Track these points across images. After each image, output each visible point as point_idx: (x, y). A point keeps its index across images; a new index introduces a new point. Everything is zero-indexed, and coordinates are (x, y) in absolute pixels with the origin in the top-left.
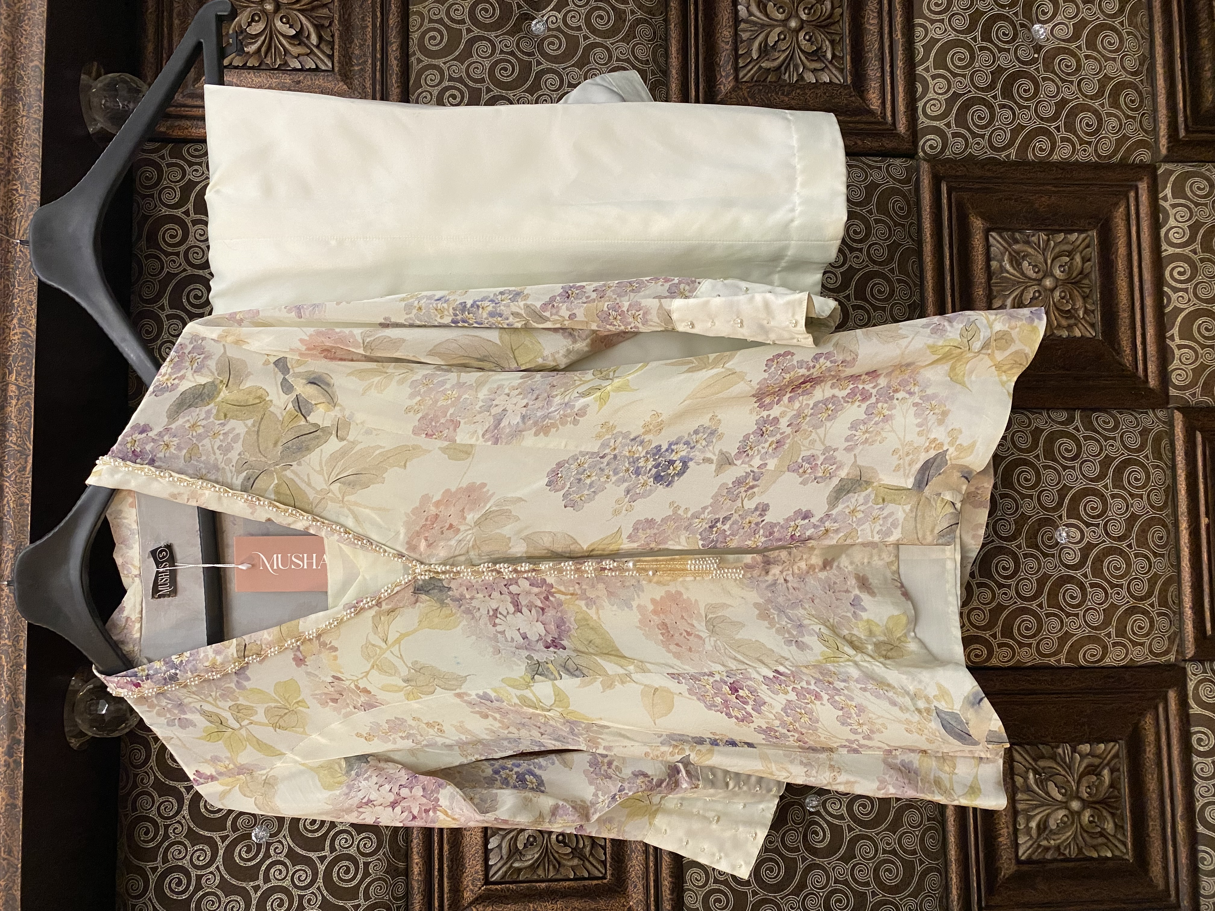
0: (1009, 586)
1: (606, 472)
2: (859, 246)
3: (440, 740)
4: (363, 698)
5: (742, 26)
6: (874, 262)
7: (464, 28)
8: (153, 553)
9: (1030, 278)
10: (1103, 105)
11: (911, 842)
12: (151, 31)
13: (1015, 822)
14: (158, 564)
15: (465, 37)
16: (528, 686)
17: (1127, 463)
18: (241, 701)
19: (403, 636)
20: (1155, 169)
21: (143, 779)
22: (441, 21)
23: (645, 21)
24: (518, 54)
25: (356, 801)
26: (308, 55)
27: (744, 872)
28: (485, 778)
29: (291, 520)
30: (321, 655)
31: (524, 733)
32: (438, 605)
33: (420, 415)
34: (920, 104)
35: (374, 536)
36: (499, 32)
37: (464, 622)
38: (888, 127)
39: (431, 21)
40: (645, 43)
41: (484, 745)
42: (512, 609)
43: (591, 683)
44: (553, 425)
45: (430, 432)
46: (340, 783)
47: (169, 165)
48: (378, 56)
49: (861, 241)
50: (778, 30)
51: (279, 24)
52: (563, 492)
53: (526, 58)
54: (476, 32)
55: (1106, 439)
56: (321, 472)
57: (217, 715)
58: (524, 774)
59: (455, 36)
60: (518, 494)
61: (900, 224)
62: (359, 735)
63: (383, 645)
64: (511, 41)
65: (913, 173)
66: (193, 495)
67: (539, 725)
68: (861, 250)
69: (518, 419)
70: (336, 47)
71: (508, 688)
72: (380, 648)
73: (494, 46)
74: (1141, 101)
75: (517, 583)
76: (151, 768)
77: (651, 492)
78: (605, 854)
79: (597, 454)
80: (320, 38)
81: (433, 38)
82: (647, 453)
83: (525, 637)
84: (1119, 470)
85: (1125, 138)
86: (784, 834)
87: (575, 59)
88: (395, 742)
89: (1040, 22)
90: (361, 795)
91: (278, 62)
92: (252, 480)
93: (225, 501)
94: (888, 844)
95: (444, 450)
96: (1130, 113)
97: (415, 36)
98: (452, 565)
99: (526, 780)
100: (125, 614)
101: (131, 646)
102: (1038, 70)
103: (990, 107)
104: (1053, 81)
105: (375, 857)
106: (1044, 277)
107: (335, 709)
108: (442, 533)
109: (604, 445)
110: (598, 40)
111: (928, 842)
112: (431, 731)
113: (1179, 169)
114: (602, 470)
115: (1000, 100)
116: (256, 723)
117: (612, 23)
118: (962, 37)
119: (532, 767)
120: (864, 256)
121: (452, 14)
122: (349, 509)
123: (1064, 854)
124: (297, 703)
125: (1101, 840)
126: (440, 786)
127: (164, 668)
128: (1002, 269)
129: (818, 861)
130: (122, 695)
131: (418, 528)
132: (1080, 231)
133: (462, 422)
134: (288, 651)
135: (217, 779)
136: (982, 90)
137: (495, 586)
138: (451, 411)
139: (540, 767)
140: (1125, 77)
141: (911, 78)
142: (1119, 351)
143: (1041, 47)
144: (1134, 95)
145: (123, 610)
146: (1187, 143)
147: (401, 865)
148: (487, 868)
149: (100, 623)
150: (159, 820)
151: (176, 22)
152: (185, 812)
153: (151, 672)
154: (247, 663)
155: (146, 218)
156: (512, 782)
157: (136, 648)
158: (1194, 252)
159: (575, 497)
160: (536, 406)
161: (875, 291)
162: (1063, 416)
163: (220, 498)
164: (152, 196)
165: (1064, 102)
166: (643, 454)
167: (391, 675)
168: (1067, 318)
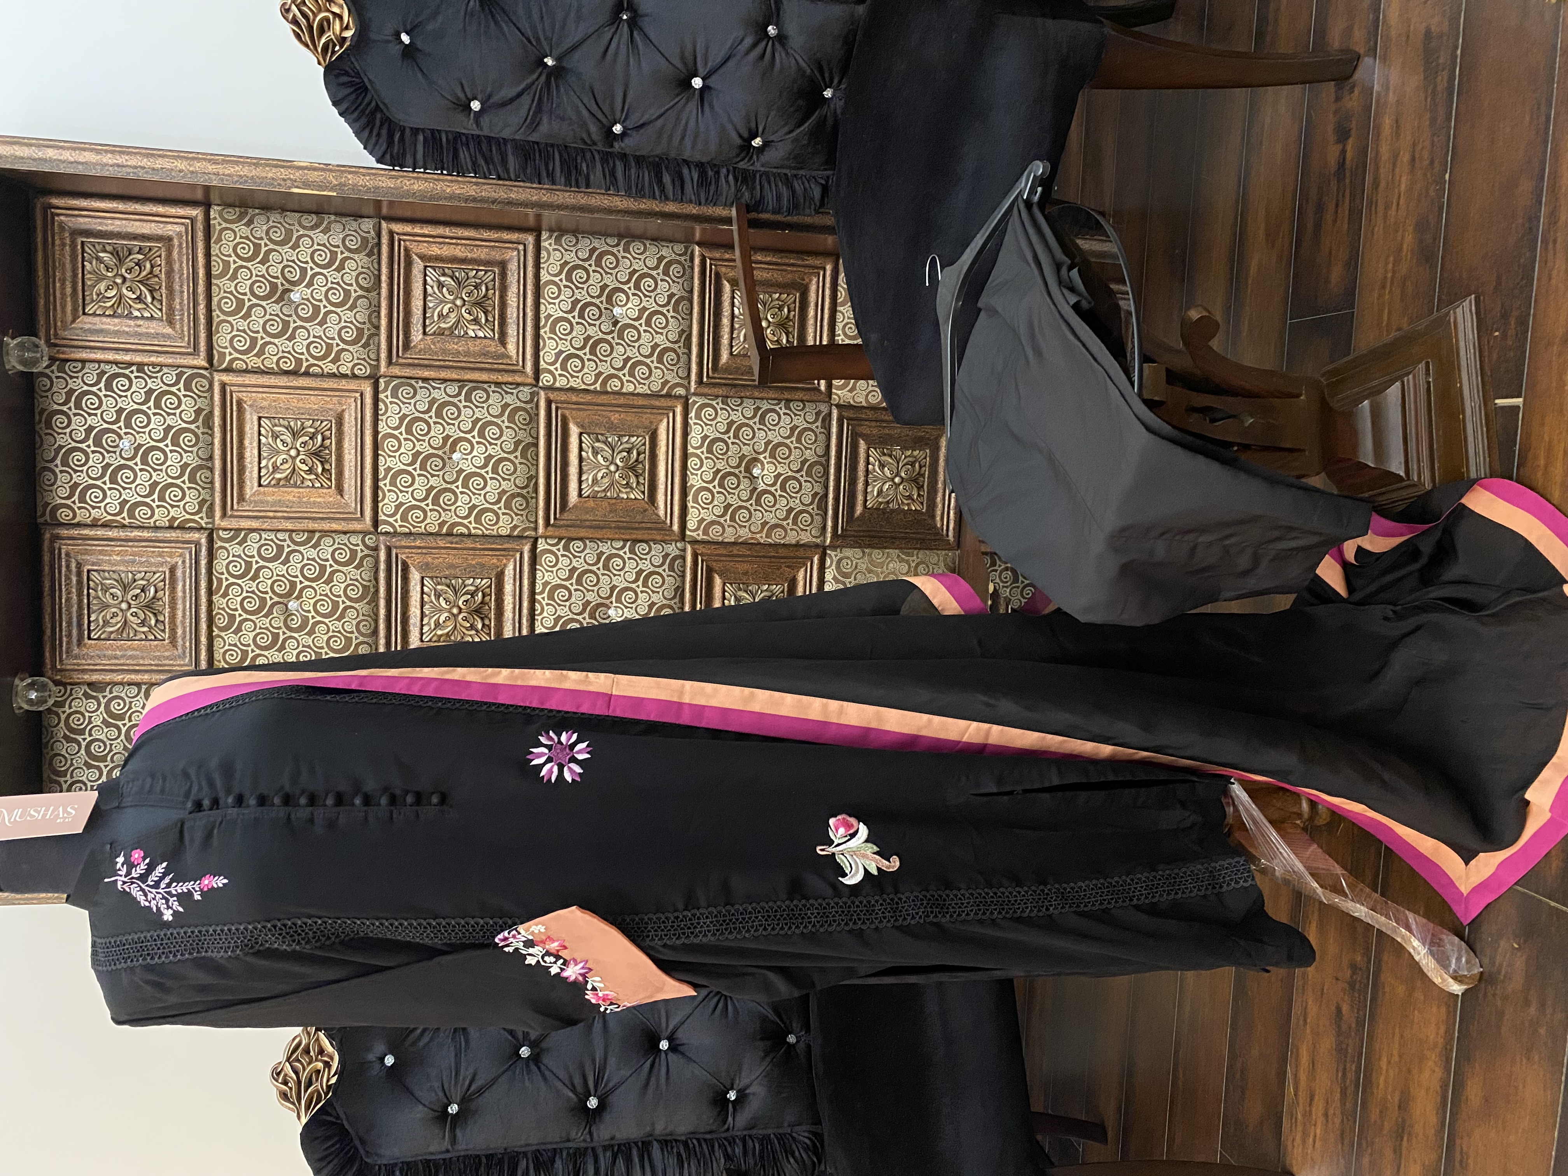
2: (495, 442)
5: (429, 298)
7: (246, 298)
17: (652, 573)
20: (687, 400)
21: (56, 734)
22: (231, 292)
23: (364, 296)
24: (282, 315)
26: (145, 309)
36: (269, 301)
39: (225, 292)
40: (364, 310)
47: (57, 377)
50: (449, 305)
51: (125, 291)
54: (255, 301)
55: (641, 559)
59: (240, 303)
61: (524, 429)
64: (277, 307)
65: (534, 397)
70: (164, 304)
73: (265, 310)
74: (679, 360)
80: (153, 298)
81: (226, 303)
84: (647, 578)
85: (667, 382)
87: (318, 320)
89: (617, 307)
96: (671, 367)
97: (215, 300)
102: (613, 338)
103: (582, 360)
104: (623, 345)
110: (333, 308)
113: (700, 401)
115: (588, 356)
118: (566, 315)
121: (238, 288)
142: (656, 510)
143: (617, 323)
146: (707, 384)
151: (58, 285)
152: (83, 752)
164: (47, 397)
165: (629, 359)
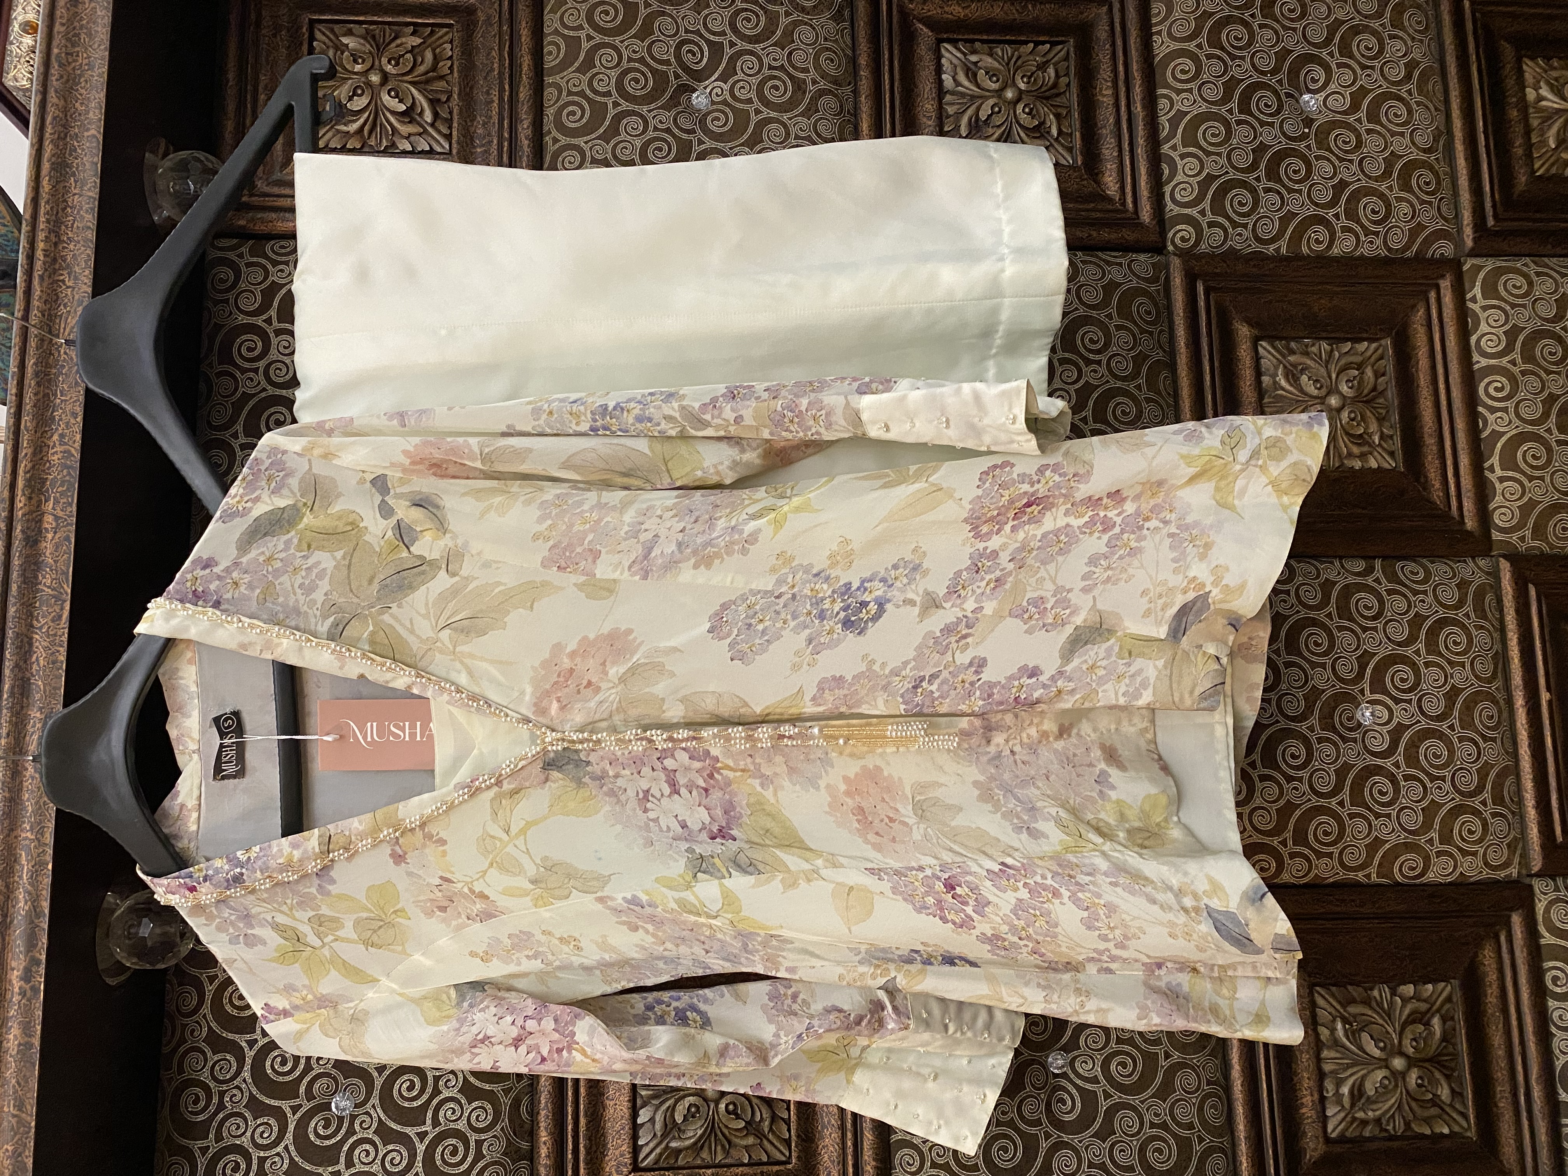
0: (1300, 779)
1: (783, 616)
2: (1097, 357)
3: (576, 960)
4: (479, 906)
5: (948, 98)
6: (1115, 377)
7: (609, 101)
8: (216, 720)
9: (1311, 396)
10: (1391, 188)
11: (1186, 1113)
12: (231, 107)
13: (1321, 1088)
14: (222, 735)
15: (611, 112)
16: (689, 887)
17: (1442, 623)
18: (325, 910)
19: (529, 825)
20: (1460, 265)
21: (193, 1031)
22: (582, 94)
23: (830, 92)
24: (676, 131)
25: (468, 1039)
26: (420, 134)
27: (970, 1147)
28: (635, 1016)
29: (389, 676)
30: (427, 851)
31: (683, 950)
32: (574, 785)
33: (551, 543)
34: (1167, 189)
35: (494, 696)
36: (652, 106)
37: (607, 808)
38: (1129, 215)
39: (570, 93)
40: (830, 117)
41: (632, 966)
42: (667, 790)
43: (768, 881)
44: (717, 555)
45: (563, 565)
46: (448, 1017)
47: (249, 265)
48: (506, 135)
49: (1098, 352)
50: (991, 102)
51: (386, 98)
52: (729, 640)
53: (685, 136)
54: (625, 105)
55: (1415, 593)
56: (426, 616)
57: (294, 929)
58: (684, 1011)
59: (599, 111)
60: (672, 643)
61: (1147, 332)
62: (473, 954)
63: (505, 837)
64: (667, 116)
65: (1162, 271)
66: (268, 645)
67: (702, 938)
68: (1099, 363)
69: (673, 547)
70: (455, 125)
71: (664, 889)
72: (500, 840)
73: (646, 122)
74: (1438, 183)
75: (673, 756)
76: (204, 1016)
77: (839, 642)
78: (789, 1130)
79: (771, 592)
80: (436, 115)
81: (573, 113)
82: (834, 592)
83: (684, 826)
84: (1433, 633)
85: (1421, 227)
86: (1021, 1102)
87: (745, 137)
88: (519, 964)
89: (1309, 91)
90: (475, 1030)
91: (385, 143)
92: (341, 627)
93: (307, 652)
94: (1157, 1115)
95: (580, 587)
96: (1426, 198)
97: (550, 112)
98: (592, 732)
99: (687, 1018)
100: (180, 800)
101: (186, 841)
102: (1310, 147)
103: (1253, 191)
104: (1328, 160)
105: (491, 1134)
106: (1328, 394)
107: (444, 920)
108: (579, 692)
109: (780, 582)
110: (773, 114)
111: (1209, 1112)
112: (565, 949)
113: (1490, 264)
114: (777, 613)
115: (1265, 183)
116: (343, 940)
117: (789, 94)
118: (1214, 109)
119: (695, 1000)
120: (1103, 370)
121: (595, 84)
122: (462, 663)
123: (1386, 1131)
124: (395, 912)
125: (1434, 1111)
126: (576, 1016)
127: (226, 867)
128: (1276, 386)
129: (1066, 1138)
130: (173, 904)
131: (548, 687)
132: (1371, 340)
133: (603, 551)
134: (385, 845)
135: (292, 1015)
136: (1242, 171)
137: (646, 760)
138: (590, 537)
139: (706, 1000)
140: (1416, 155)
141: (1156, 159)
142: (1427, 486)
143: (1312, 121)
144: (1429, 176)
145: (177, 794)
146: (1497, 234)
147: (525, 1145)
148: (636, 1150)
149: (147, 812)
150: (212, 1084)
152: (246, 1074)
153: (210, 872)
154: (332, 861)
155: (218, 327)
156: (669, 1020)
157: (192, 845)
158: (1513, 363)
159: (745, 647)
160: (695, 531)
161: (1119, 412)
162: (1359, 565)
163: (301, 648)
164: (227, 301)
165: (1343, 185)
166: (829, 593)
167: (515, 875)
168: (1359, 445)
